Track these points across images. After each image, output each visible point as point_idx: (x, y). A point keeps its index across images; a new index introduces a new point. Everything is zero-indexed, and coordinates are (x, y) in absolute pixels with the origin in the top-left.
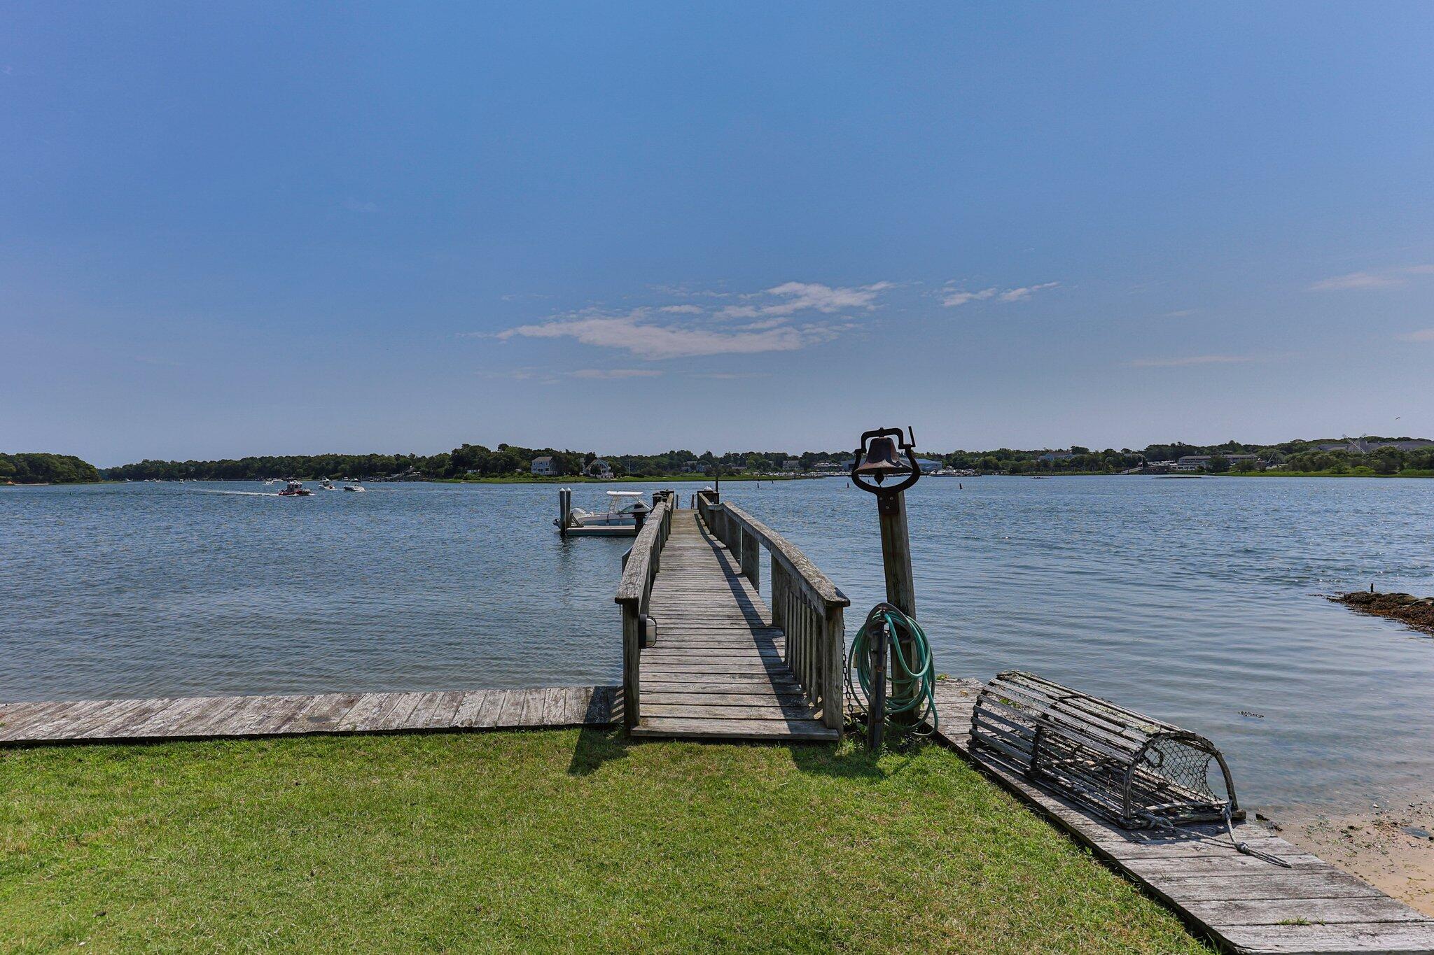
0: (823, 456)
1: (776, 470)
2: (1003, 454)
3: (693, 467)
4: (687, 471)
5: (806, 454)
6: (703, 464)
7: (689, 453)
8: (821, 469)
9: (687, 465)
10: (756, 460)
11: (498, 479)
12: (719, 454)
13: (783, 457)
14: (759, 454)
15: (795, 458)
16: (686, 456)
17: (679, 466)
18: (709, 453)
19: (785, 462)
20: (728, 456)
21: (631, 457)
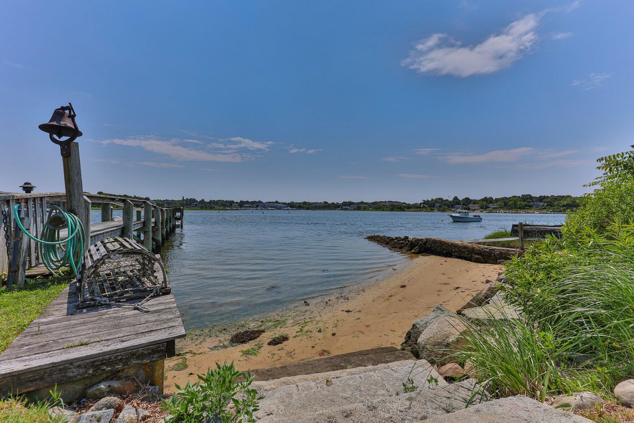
0: (247, 202)
1: (229, 207)
2: (305, 203)
3: (196, 205)
4: (193, 207)
5: (241, 201)
6: (200, 204)
7: (195, 199)
8: (246, 207)
9: (193, 204)
10: (222, 203)
11: (96, 208)
12: (207, 200)
13: (233, 202)
14: (223, 201)
15: (237, 203)
16: (193, 201)
17: (190, 205)
18: (203, 200)
19: (233, 204)
20: (211, 201)
21: (168, 200)
